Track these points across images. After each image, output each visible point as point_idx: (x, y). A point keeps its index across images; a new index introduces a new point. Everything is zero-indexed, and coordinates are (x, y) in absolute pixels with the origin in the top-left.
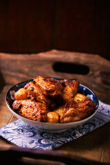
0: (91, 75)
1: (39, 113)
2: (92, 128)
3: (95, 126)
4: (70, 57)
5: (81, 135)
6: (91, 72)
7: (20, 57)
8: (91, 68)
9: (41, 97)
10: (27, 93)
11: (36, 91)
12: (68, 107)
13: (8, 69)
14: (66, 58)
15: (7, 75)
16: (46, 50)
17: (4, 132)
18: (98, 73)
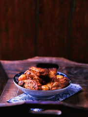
0: (60, 69)
1: (36, 86)
2: (68, 96)
3: (69, 94)
4: (47, 60)
5: (62, 100)
6: (60, 68)
7: (16, 62)
8: (59, 66)
9: (36, 77)
10: (26, 77)
11: (32, 74)
12: (53, 82)
13: (10, 70)
14: (44, 60)
15: (9, 73)
16: (32, 57)
17: (14, 101)
18: (64, 68)
